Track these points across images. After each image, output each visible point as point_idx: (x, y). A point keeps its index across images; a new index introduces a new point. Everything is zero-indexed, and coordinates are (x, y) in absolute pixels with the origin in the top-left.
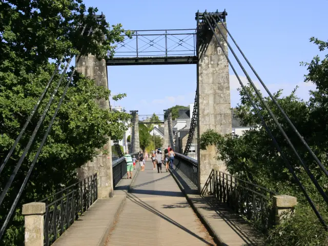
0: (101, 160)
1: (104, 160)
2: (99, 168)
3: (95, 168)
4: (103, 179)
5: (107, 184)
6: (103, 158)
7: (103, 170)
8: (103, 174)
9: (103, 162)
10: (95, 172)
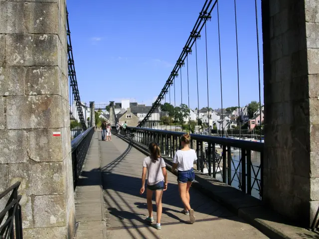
0: (33, 142)
1: (43, 141)
2: (26, 168)
3: (14, 168)
4: (40, 202)
5: (53, 219)
6: (38, 137)
7: (39, 176)
8: (39, 187)
9: (40, 149)
10: (14, 182)
